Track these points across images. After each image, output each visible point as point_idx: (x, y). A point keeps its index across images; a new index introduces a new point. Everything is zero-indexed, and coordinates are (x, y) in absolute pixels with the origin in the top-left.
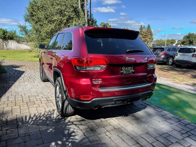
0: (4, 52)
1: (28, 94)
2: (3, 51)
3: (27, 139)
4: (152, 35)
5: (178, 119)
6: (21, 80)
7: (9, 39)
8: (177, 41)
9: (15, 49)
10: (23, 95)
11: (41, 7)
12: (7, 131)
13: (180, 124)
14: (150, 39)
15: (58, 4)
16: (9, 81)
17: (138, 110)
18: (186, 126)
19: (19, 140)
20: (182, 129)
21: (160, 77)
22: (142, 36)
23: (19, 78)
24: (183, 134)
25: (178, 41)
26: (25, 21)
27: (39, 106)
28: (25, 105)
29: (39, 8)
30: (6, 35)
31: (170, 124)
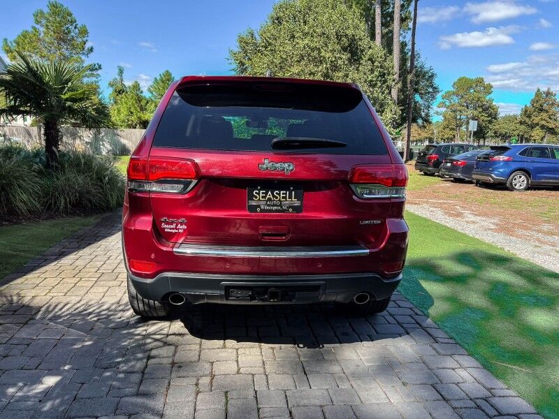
5: (491, 389)
17: (369, 336)
31: (441, 398)
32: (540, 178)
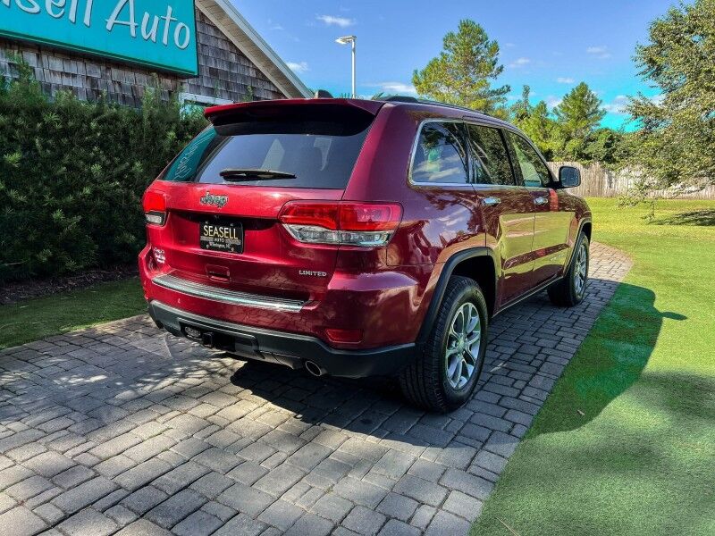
30: (614, 147)
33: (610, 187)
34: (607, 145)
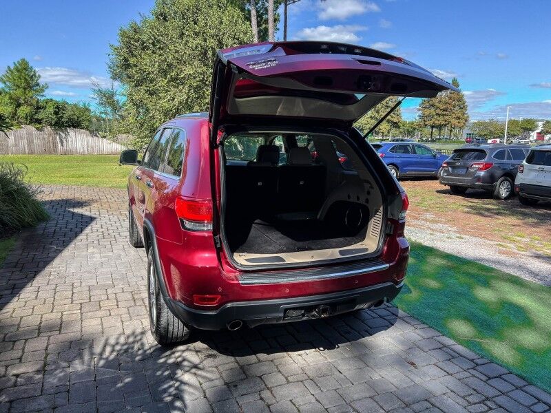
0: (57, 161)
1: (89, 281)
2: (54, 156)
3: (60, 401)
4: (463, 107)
5: (472, 360)
6: (80, 243)
7: (69, 126)
8: (540, 124)
9: (84, 151)
10: (75, 285)
11: (151, 41)
12: (19, 379)
13: (473, 376)
14: (459, 118)
15: (197, 34)
16: (51, 244)
17: (366, 331)
18: (489, 382)
19: (43, 402)
20: (475, 390)
21: (462, 236)
22: (435, 111)
23: (76, 235)
24: (470, 404)
25: (544, 124)
26: (111, 78)
27: (110, 315)
28: (75, 312)
29: (145, 44)
30: (61, 115)
31: (446, 374)
32: (405, 171)
33: (62, 145)
34: (56, 113)
